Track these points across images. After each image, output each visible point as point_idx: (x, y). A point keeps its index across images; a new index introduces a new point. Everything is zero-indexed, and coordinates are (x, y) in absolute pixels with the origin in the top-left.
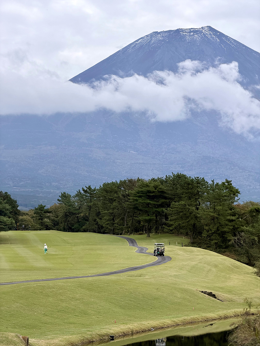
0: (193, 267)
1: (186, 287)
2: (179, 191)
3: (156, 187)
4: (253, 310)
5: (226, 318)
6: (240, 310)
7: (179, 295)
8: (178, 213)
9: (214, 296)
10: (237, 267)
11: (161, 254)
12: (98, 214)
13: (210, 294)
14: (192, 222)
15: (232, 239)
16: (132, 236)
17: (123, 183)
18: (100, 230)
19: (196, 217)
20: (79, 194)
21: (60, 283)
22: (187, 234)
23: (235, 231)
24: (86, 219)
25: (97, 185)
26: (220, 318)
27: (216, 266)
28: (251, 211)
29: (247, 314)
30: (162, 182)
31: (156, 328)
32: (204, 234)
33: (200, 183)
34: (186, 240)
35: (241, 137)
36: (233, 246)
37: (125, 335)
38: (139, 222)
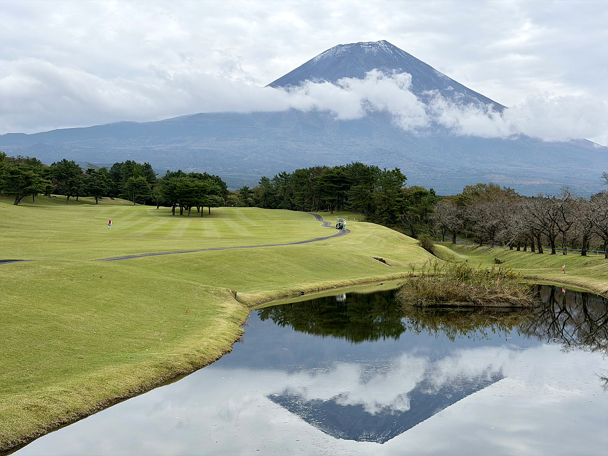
0: (368, 238)
1: (362, 254)
2: (357, 177)
3: (338, 174)
4: (415, 273)
5: (393, 279)
6: (405, 273)
7: (356, 260)
8: (356, 195)
9: (384, 262)
10: (403, 239)
11: (341, 228)
12: (291, 195)
13: (381, 260)
14: (367, 202)
15: (400, 216)
16: (319, 213)
17: (312, 170)
18: (293, 208)
19: (371, 198)
20: (276, 178)
21: (261, 249)
22: (363, 212)
23: (402, 210)
24: (281, 198)
25: (290, 171)
26: (389, 279)
27: (386, 238)
28: (416, 194)
29: (411, 276)
30: (343, 169)
31: (338, 287)
32: (377, 212)
33: (375, 170)
34: (363, 217)
35: (408, 133)
36: (400, 221)
37: (312, 291)
38: (324, 201)
